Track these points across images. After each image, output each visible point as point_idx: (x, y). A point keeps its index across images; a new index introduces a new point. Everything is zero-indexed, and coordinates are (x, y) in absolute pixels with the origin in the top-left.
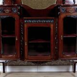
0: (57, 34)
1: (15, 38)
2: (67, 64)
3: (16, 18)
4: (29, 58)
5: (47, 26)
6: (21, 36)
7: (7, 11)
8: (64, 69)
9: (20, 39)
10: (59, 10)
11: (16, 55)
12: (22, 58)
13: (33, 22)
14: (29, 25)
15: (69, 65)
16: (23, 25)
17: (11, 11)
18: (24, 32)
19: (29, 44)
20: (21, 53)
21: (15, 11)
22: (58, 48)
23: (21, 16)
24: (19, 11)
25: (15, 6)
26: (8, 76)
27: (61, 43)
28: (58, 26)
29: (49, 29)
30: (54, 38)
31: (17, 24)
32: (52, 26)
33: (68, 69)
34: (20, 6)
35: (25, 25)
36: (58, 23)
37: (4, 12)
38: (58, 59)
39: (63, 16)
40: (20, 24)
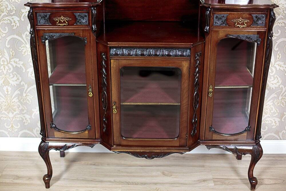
3: (88, 39)
4: (124, 143)
5: (171, 66)
6: (102, 86)
7: (62, 20)
9: (99, 93)
10: (206, 22)
11: (89, 131)
13: (133, 53)
14: (124, 63)
16: (108, 63)
17: (74, 21)
18: (109, 80)
21: (84, 21)
25: (83, 7)
27: (208, 104)
31: (89, 54)
32: (185, 65)
35: (113, 63)
37: (54, 24)
39: (217, 37)
40: (99, 58)
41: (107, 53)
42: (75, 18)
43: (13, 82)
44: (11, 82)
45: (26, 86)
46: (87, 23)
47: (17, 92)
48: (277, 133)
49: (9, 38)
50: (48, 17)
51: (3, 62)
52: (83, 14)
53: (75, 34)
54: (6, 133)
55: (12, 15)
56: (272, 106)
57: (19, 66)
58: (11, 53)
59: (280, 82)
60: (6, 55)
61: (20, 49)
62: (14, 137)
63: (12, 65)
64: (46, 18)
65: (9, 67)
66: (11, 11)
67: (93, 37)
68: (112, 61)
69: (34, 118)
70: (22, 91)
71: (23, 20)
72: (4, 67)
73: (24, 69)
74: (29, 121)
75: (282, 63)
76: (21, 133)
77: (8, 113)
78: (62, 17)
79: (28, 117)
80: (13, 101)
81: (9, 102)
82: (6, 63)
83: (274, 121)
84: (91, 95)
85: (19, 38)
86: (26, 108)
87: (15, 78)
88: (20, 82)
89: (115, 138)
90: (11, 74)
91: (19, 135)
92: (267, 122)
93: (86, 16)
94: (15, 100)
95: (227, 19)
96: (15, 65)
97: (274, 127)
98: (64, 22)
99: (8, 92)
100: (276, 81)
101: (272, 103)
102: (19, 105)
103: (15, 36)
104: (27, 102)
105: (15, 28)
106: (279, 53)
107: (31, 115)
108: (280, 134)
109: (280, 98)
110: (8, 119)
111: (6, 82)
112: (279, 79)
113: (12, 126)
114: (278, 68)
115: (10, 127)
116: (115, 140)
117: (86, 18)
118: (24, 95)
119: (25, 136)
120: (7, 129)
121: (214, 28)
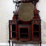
17: (14, 22)
18: (18, 30)
47: (7, 35)
67: (17, 24)
121: (33, 23)
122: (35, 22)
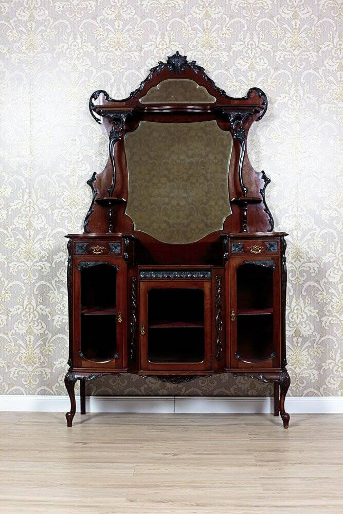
0: (222, 307)
1: (114, 318)
2: (255, 393)
3: (120, 266)
4: (151, 367)
5: (194, 287)
6: (130, 310)
7: (98, 249)
8: (246, 407)
9: (127, 318)
10: (225, 248)
11: (117, 360)
12: (134, 367)
13: (160, 276)
14: (152, 284)
15: (261, 395)
16: (137, 285)
17: (108, 250)
18: (137, 302)
19: (150, 332)
20: (129, 353)
21: (117, 250)
22: (225, 342)
23: (132, 264)
24: (127, 249)
25: (117, 238)
26: (93, 420)
27: (232, 329)
28: (223, 288)
29: (200, 294)
30: (213, 316)
31: (120, 281)
32: (207, 286)
33: (260, 407)
34: (130, 238)
35: (142, 286)
36: (223, 279)
37: (90, 252)
38: (224, 371)
39: (235, 262)
40: (129, 282)
41: (137, 276)
42: (109, 248)
43: (37, 330)
44: (35, 331)
45: (50, 335)
46: (120, 252)
47: (40, 342)
48: (318, 388)
49: (38, 285)
50: (85, 246)
51: (29, 309)
52: (116, 244)
53: (108, 262)
54: (23, 390)
55: (43, 261)
56: (308, 357)
57: (44, 313)
58: (39, 300)
59: (313, 328)
60: (34, 301)
61: (48, 296)
62: (30, 394)
63: (38, 312)
64: (83, 248)
65: (34, 314)
66: (43, 257)
67: (124, 264)
68: (141, 283)
69: (54, 372)
70: (45, 341)
71: (54, 266)
72: (30, 314)
73: (50, 317)
74: (49, 376)
75: (312, 308)
76: (38, 390)
77: (28, 366)
78: (98, 247)
79: (48, 370)
80: (34, 352)
81: (30, 353)
82: (32, 311)
83: (312, 374)
84: (120, 320)
85: (48, 284)
86: (47, 361)
87: (40, 327)
88: (44, 331)
89: (142, 362)
90: (36, 322)
91: (36, 393)
92: (305, 376)
93: (119, 246)
94: (37, 351)
95: (243, 247)
96: (41, 312)
97: (313, 381)
98: (100, 251)
99: (30, 342)
100: (308, 328)
101: (307, 353)
102: (40, 357)
103: (45, 282)
104: (50, 353)
105: (45, 274)
106: (307, 297)
107: (51, 369)
108: (321, 390)
109: (315, 346)
110: (27, 373)
111: (30, 331)
112: (311, 325)
113: (30, 382)
114: (309, 313)
115: (27, 383)
116: (142, 364)
117: (119, 248)
118: (47, 345)
119: (43, 393)
120: (24, 385)
121: (232, 255)
122: (246, 252)
